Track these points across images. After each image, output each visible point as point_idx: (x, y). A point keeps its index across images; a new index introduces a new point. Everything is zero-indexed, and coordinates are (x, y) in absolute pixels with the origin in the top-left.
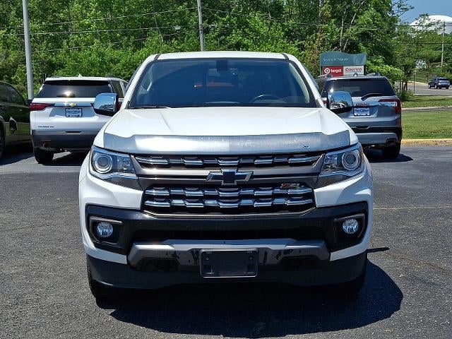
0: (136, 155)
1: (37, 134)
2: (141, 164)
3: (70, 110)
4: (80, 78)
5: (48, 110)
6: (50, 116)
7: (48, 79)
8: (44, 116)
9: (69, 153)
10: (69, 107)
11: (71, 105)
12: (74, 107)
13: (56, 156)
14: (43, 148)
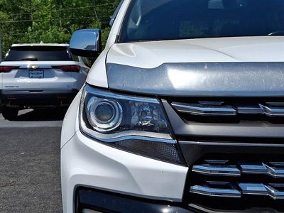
0: (171, 99)
1: (4, 93)
2: (182, 115)
3: (33, 72)
4: (42, 44)
5: (14, 72)
6: (16, 77)
7: (14, 45)
8: (10, 77)
9: (31, 110)
10: (31, 69)
11: (33, 67)
12: (36, 69)
13: (21, 112)
14: (9, 105)
